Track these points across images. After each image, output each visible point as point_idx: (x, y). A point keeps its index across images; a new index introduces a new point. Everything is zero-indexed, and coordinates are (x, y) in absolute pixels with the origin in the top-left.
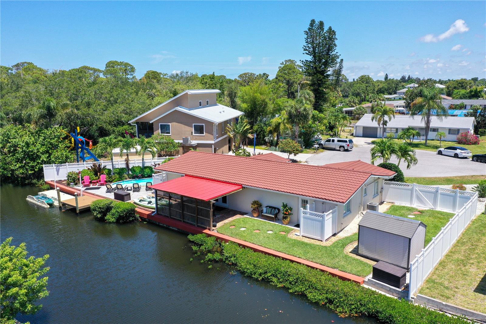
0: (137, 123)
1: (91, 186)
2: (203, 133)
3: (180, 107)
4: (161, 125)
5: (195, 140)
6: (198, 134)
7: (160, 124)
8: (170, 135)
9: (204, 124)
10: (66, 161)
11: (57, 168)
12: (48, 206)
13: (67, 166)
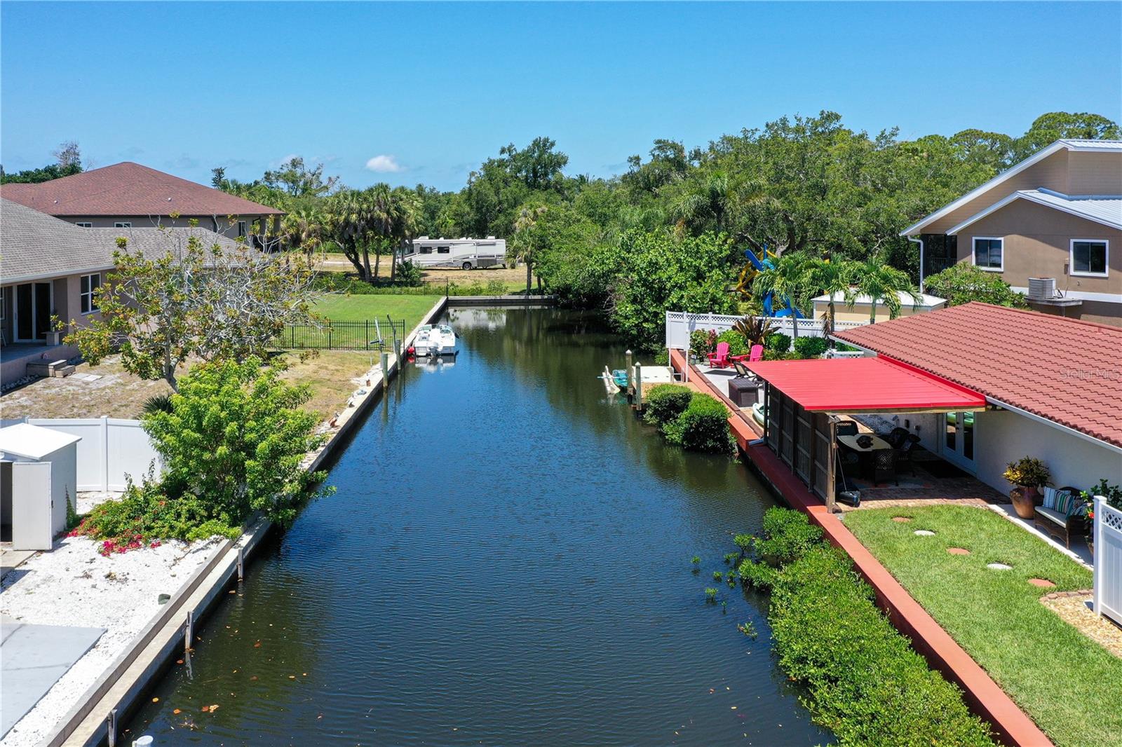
0: (924, 236)
1: (729, 369)
2: (1104, 271)
3: (1043, 192)
4: (977, 241)
5: (1075, 290)
6: (1088, 270)
7: (974, 238)
8: (1002, 269)
9: (1107, 242)
10: (711, 308)
11: (690, 323)
12: (617, 390)
13: (711, 321)
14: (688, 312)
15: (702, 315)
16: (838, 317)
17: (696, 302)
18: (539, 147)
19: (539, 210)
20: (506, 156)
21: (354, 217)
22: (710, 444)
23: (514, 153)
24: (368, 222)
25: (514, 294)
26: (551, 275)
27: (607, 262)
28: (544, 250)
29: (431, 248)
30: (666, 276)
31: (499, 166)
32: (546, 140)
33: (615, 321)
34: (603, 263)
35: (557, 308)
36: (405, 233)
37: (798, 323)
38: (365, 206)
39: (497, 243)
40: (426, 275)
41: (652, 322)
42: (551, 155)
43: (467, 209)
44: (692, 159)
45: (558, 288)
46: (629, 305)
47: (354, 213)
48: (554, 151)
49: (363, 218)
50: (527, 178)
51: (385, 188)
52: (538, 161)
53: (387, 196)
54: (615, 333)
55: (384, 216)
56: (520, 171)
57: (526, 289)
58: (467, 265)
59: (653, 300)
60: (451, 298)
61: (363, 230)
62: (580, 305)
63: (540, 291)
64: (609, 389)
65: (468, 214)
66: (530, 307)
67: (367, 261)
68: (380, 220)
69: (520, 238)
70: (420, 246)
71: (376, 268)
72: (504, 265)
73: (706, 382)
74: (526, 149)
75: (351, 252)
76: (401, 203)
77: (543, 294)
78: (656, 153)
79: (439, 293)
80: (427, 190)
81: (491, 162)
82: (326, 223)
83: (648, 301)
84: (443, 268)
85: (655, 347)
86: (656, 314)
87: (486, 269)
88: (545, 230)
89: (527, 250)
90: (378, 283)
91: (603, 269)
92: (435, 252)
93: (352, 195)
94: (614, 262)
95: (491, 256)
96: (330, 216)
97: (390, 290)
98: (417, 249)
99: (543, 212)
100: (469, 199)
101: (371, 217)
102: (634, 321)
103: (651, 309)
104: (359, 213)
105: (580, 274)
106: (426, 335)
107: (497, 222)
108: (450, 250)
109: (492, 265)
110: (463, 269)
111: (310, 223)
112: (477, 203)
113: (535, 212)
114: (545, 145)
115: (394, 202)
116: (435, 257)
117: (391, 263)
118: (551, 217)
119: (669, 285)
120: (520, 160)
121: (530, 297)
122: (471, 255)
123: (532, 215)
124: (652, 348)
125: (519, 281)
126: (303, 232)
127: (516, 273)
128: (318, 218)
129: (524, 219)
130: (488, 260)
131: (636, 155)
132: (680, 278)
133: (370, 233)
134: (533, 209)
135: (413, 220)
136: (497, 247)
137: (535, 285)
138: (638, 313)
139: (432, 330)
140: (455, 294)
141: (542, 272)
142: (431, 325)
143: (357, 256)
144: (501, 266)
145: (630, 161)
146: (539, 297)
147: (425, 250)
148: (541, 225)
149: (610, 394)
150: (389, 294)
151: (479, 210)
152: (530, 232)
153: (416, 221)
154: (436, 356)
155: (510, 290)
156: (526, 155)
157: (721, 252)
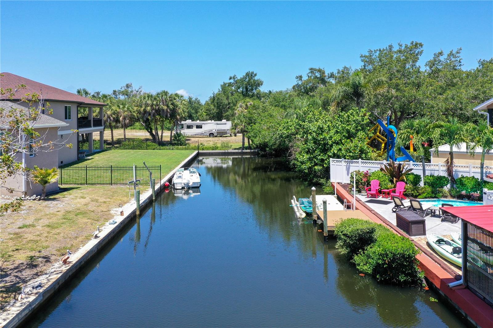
1: (380, 198)
10: (360, 156)
11: (347, 166)
12: (304, 215)
13: (360, 164)
14: (345, 159)
15: (354, 160)
16: (456, 161)
17: (350, 152)
18: (249, 76)
19: (248, 104)
20: (232, 81)
21: (149, 108)
22: (402, 278)
23: (236, 79)
24: (156, 111)
25: (235, 149)
26: (255, 137)
27: (291, 128)
28: (251, 124)
29: (193, 126)
30: (329, 136)
31: (228, 86)
32: (253, 73)
33: (294, 164)
34: (288, 129)
35: (259, 157)
36: (177, 117)
37: (426, 166)
38: (155, 103)
39: (227, 123)
40: (189, 140)
41: (320, 165)
42: (254, 80)
43: (212, 107)
44: (329, 77)
45: (260, 144)
46: (305, 155)
47: (149, 106)
48: (256, 78)
49: (154, 109)
50: (242, 92)
51: (166, 93)
52: (249, 83)
53: (167, 97)
54: (293, 171)
55: (165, 108)
56: (239, 88)
57: (242, 146)
58: (211, 135)
59: (320, 152)
60: (200, 151)
61: (154, 116)
62: (271, 155)
63: (249, 148)
64: (298, 214)
65: (213, 109)
66: (244, 156)
67: (157, 133)
68: (163, 110)
69: (239, 119)
70: (187, 125)
71: (162, 136)
72: (231, 135)
73: (371, 210)
74: (242, 77)
75: (148, 128)
76: (175, 101)
77: (251, 149)
78: (310, 75)
79: (194, 149)
80: (194, 99)
81: (225, 84)
82: (134, 112)
83: (317, 152)
84: (199, 136)
85: (322, 181)
86: (322, 160)
87: (221, 137)
88: (252, 114)
89: (242, 125)
90: (162, 144)
91: (288, 133)
92: (195, 128)
93: (148, 97)
94: (295, 128)
95: (224, 130)
96: (136, 108)
97: (168, 147)
98: (185, 126)
99: (251, 105)
100: (213, 102)
101: (158, 108)
102: (309, 165)
103: (319, 157)
104: (152, 106)
105: (273, 135)
106: (180, 175)
107: (227, 113)
108: (203, 127)
109: (224, 135)
110: (210, 137)
111: (124, 112)
112: (217, 103)
113: (246, 105)
114: (251, 75)
115: (171, 100)
116: (195, 131)
117: (170, 134)
118: (255, 107)
119: (330, 142)
120: (239, 83)
121: (244, 151)
122: (213, 129)
123: (245, 106)
124: (320, 182)
125: (238, 142)
126: (120, 117)
127: (237, 139)
128: (129, 109)
129: (240, 108)
130: (222, 132)
131: (300, 75)
132: (337, 137)
133: (158, 117)
134: (245, 103)
135: (181, 110)
136: (226, 125)
137: (247, 145)
138: (310, 159)
139: (184, 171)
140: (203, 149)
141: (250, 135)
142: (183, 168)
143: (151, 129)
144: (229, 135)
145: (297, 78)
146: (249, 151)
147: (189, 127)
148: (249, 111)
149: (299, 218)
150: (167, 149)
151: (218, 107)
152: (244, 115)
153: (183, 110)
154: (188, 188)
155: (233, 147)
156: (242, 80)
157: (363, 121)
